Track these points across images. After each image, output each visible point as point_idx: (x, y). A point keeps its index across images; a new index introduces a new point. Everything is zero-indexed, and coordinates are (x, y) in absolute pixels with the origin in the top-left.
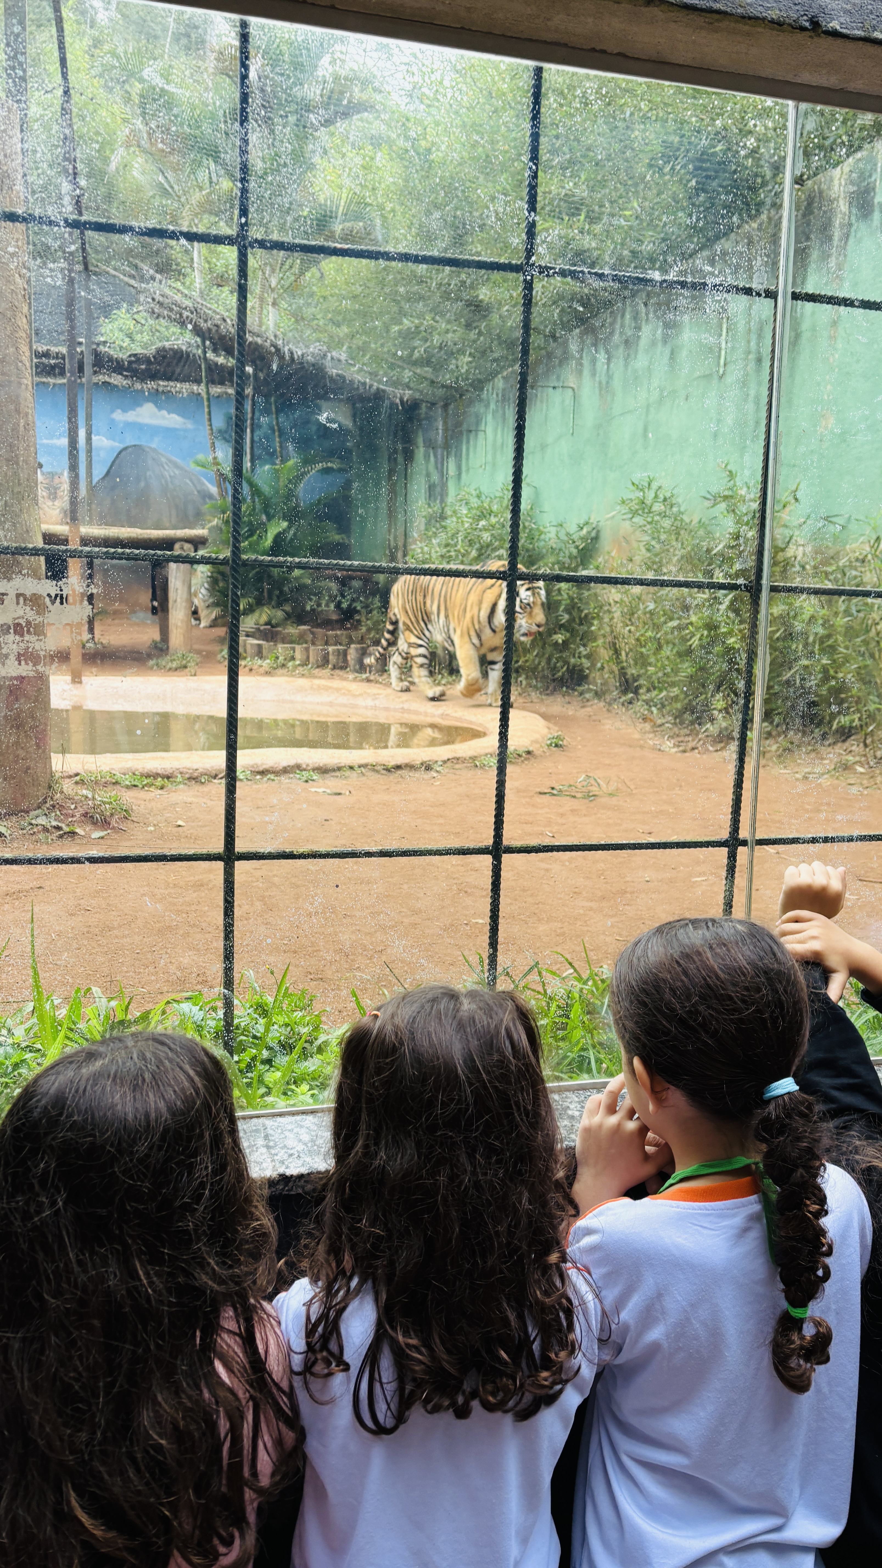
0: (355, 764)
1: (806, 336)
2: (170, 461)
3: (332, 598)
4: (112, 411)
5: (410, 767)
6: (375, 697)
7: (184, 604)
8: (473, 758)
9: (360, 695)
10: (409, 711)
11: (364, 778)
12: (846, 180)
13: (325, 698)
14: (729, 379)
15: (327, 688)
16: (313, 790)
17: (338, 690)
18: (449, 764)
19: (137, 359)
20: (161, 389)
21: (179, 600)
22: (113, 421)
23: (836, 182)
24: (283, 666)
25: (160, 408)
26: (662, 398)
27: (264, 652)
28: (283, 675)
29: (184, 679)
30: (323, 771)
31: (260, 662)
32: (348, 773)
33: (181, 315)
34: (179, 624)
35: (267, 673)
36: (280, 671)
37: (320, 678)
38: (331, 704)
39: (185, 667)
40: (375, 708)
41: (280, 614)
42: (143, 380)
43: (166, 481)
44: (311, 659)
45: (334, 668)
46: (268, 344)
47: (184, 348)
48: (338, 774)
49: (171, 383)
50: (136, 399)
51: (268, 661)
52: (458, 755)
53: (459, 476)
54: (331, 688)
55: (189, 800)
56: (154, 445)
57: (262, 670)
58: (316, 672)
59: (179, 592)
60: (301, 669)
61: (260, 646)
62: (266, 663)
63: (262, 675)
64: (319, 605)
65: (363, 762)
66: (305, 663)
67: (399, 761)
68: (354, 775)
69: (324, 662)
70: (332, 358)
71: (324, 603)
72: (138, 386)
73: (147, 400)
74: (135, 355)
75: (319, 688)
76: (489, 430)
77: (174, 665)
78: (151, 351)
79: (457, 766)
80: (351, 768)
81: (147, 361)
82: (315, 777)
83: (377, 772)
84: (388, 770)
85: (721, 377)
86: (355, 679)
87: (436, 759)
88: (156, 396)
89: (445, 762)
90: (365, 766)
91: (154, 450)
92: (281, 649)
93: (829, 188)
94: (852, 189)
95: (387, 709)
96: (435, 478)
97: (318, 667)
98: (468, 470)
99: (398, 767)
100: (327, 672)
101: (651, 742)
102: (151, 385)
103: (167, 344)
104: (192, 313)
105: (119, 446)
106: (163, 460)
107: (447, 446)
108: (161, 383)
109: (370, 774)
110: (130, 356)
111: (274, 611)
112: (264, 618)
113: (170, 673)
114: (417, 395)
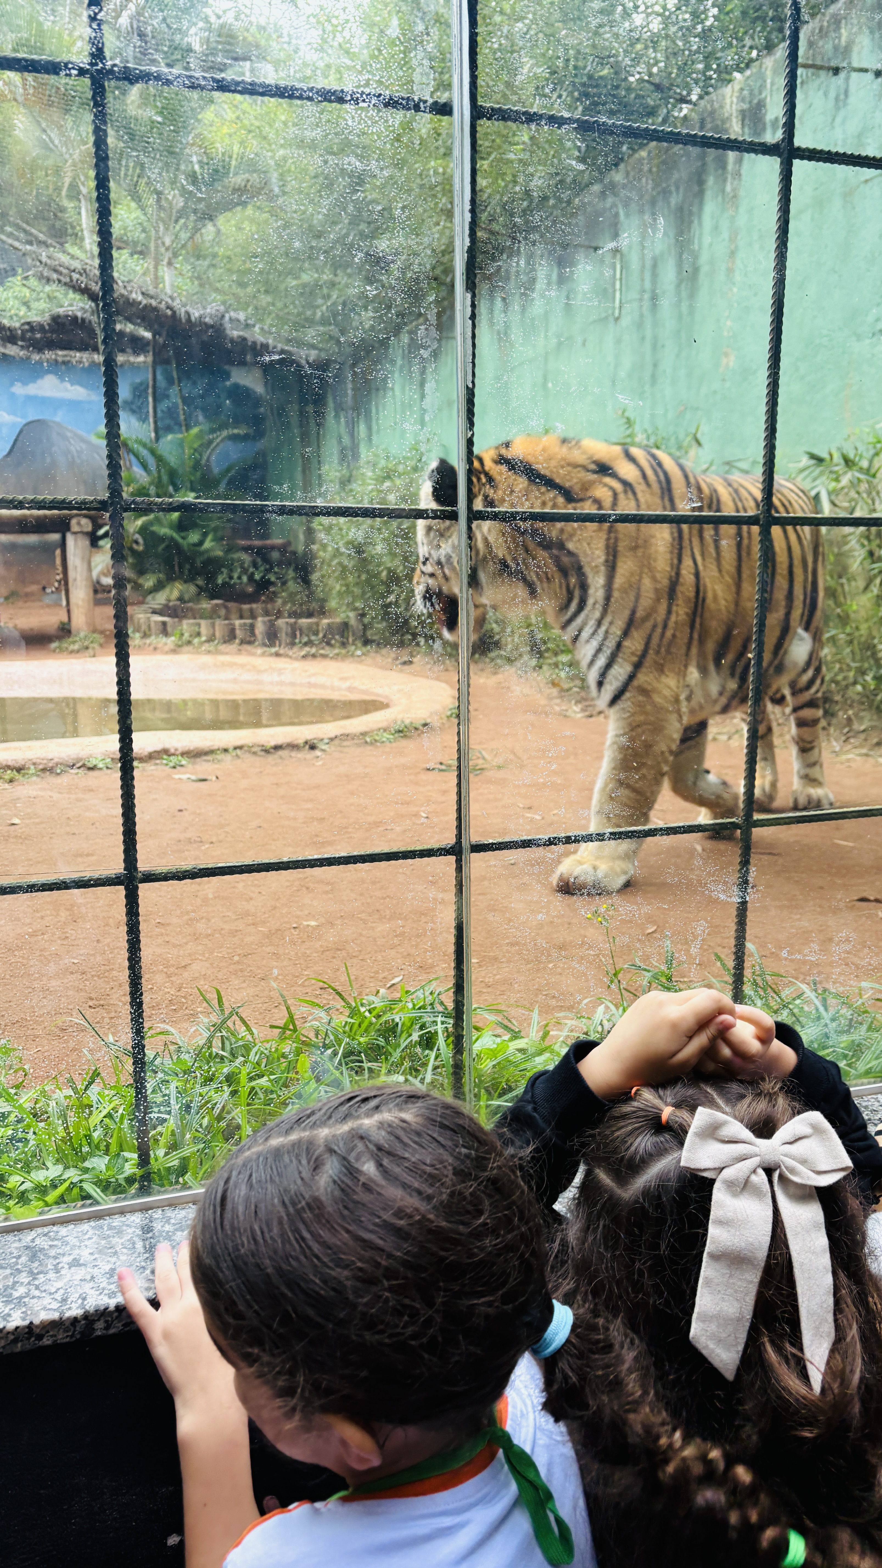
0: (230, 746)
1: (705, 269)
2: (76, 435)
3: (245, 571)
4: (12, 385)
5: (293, 746)
6: (280, 671)
7: (84, 583)
8: (364, 734)
9: (265, 670)
10: (315, 686)
11: (239, 761)
12: (738, 97)
13: (228, 675)
14: (625, 321)
15: (232, 665)
16: (177, 777)
17: (243, 666)
18: (336, 742)
19: (32, 327)
20: (60, 359)
21: (79, 578)
22: (13, 394)
23: (728, 101)
24: (189, 643)
25: (62, 380)
26: (560, 344)
27: (169, 629)
28: (188, 652)
29: (81, 661)
30: (195, 755)
31: (164, 639)
32: (221, 756)
33: (71, 277)
34: (80, 603)
35: (174, 651)
36: (186, 649)
37: (227, 654)
38: (235, 681)
39: (87, 648)
40: (281, 683)
41: (192, 589)
42: (40, 350)
43: (73, 457)
44: (218, 634)
45: (242, 642)
46: (163, 306)
47: (79, 314)
48: (209, 758)
49: (72, 353)
50: (36, 372)
51: (173, 638)
52: (347, 732)
53: (370, 439)
54: (235, 664)
55: (35, 793)
56: (58, 419)
57: (167, 648)
58: (223, 647)
59: (79, 569)
60: (207, 645)
61: (164, 624)
62: (171, 641)
63: (167, 653)
64: (231, 578)
65: (239, 743)
66: (210, 640)
67: (279, 741)
68: (227, 758)
69: (231, 636)
70: (230, 319)
71: (236, 575)
72: (36, 357)
73: (48, 372)
74: (28, 323)
75: (223, 665)
76: (397, 389)
77: (76, 647)
78: (45, 319)
79: (345, 743)
80: (226, 750)
81: (41, 328)
82: (184, 762)
83: (255, 753)
84: (267, 751)
85: (617, 319)
86: (263, 654)
87: (321, 736)
88: (56, 367)
89: (332, 739)
90: (240, 748)
91: (58, 424)
92: (187, 625)
93: (722, 107)
94: (745, 106)
95: (292, 684)
96: (346, 440)
97: (225, 642)
98: (378, 431)
99: (277, 748)
100: (233, 647)
101: (557, 708)
102: (49, 355)
103: (61, 311)
104: (81, 275)
105: (21, 421)
106: (69, 434)
107: (356, 408)
108: (60, 353)
109: (247, 755)
110: (23, 324)
111: (185, 586)
112: (176, 594)
113: (73, 655)
114: (323, 355)
